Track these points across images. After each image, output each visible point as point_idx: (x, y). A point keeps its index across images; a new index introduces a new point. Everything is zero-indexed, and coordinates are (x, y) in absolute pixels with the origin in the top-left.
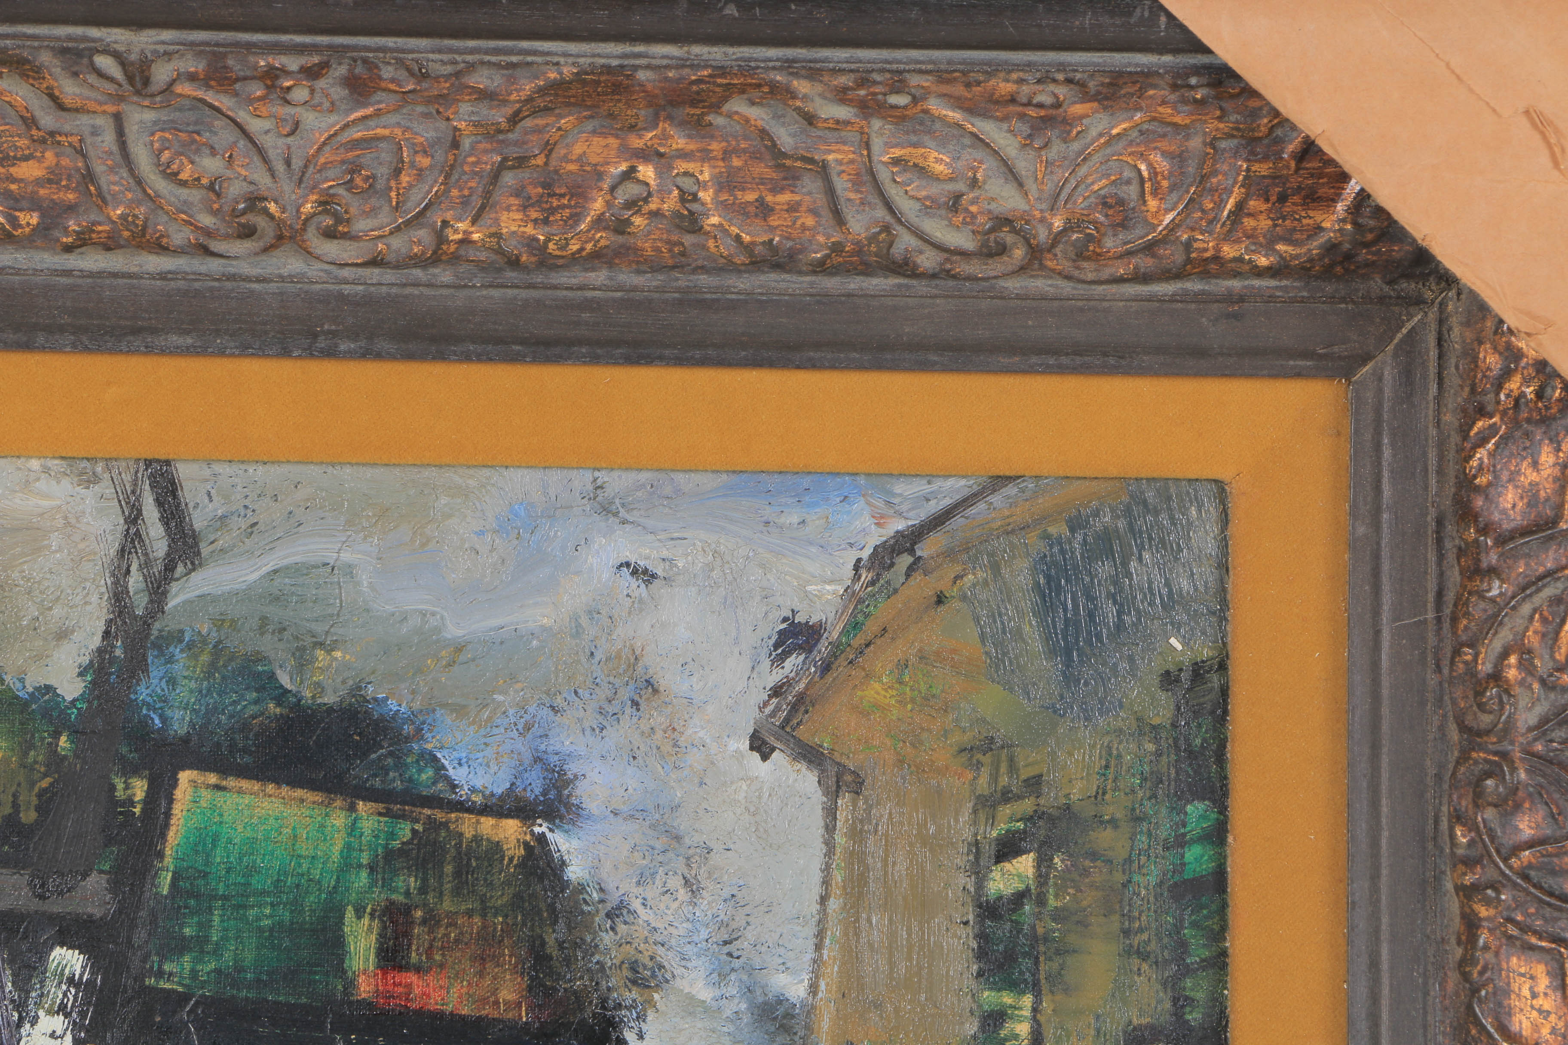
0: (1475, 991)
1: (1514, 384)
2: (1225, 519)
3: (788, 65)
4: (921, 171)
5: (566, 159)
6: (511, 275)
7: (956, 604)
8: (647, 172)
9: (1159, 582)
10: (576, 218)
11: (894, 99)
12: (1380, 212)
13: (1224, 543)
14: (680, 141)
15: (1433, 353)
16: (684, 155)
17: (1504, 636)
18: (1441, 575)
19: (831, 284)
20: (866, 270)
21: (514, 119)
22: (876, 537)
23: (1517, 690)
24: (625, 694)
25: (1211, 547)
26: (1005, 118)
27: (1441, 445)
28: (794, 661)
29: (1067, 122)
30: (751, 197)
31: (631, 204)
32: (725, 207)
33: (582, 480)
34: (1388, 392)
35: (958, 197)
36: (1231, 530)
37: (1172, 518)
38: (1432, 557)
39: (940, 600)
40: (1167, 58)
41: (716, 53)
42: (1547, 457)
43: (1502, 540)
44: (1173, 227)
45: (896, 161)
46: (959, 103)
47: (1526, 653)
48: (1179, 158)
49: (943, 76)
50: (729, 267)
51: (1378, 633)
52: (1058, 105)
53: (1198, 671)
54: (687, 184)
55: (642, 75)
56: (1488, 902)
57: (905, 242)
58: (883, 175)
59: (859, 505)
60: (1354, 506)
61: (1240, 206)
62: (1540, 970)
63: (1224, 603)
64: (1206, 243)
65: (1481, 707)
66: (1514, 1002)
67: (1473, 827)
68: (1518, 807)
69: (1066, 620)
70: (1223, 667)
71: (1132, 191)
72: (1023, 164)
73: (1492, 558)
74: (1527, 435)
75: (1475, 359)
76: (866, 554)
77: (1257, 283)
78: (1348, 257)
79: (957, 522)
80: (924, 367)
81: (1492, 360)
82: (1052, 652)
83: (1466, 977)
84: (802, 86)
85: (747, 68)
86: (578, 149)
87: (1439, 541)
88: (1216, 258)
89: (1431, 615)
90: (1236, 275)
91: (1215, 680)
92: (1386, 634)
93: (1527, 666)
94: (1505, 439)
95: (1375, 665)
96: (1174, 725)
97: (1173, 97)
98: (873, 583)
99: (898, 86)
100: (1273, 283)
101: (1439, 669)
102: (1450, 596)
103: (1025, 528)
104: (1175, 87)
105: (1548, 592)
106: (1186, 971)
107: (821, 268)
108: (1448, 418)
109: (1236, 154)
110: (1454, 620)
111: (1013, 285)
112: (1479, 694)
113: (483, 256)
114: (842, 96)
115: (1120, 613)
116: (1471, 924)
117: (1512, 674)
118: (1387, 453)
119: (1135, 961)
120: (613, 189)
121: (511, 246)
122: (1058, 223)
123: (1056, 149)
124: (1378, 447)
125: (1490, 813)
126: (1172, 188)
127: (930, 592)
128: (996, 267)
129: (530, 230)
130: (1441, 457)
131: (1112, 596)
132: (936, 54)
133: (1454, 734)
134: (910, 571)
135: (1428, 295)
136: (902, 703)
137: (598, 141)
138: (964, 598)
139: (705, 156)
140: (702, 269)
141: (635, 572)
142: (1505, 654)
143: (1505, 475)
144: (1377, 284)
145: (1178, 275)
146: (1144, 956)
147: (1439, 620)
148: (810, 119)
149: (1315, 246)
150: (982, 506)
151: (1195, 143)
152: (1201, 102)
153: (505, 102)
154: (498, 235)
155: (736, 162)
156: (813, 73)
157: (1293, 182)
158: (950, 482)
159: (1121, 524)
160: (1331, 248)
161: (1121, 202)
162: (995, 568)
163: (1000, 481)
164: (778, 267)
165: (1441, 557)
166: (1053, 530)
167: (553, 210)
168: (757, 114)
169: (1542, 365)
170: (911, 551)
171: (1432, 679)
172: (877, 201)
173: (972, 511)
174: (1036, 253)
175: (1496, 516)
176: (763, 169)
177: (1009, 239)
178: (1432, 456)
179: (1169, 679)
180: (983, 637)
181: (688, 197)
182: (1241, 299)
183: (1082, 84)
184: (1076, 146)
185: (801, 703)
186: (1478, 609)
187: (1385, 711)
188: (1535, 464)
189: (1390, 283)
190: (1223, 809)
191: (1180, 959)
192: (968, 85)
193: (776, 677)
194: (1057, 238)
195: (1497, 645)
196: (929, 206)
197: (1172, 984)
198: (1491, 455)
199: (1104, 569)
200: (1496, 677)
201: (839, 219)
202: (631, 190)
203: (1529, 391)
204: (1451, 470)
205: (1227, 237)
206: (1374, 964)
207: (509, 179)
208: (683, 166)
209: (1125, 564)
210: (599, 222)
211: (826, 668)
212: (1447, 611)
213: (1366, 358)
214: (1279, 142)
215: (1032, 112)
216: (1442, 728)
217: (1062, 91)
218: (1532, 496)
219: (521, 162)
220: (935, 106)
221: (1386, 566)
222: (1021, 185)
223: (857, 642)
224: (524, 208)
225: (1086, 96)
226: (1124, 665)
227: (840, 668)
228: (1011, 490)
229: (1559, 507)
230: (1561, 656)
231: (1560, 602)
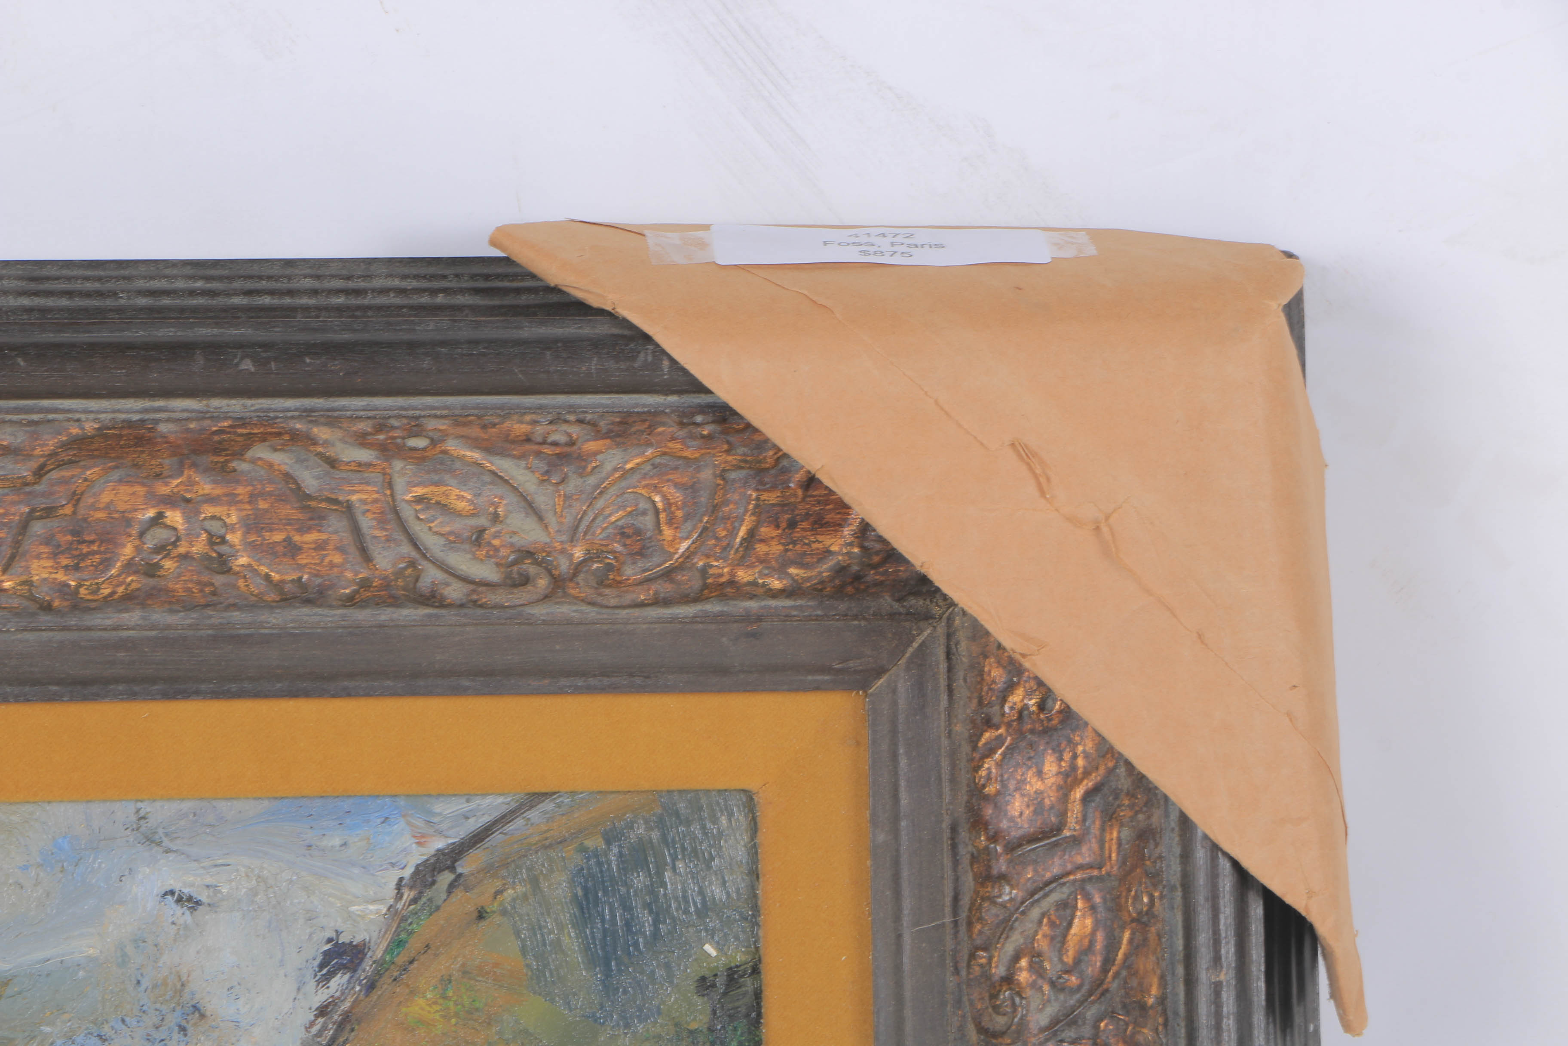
1: (1017, 698)
2: (754, 828)
3: (307, 414)
4: (444, 508)
5: (94, 507)
6: (45, 619)
7: (497, 919)
8: (175, 517)
9: (693, 888)
10: (107, 563)
11: (413, 442)
12: (881, 540)
13: (753, 851)
14: (206, 487)
15: (943, 666)
16: (211, 500)
17: (1015, 941)
18: (957, 879)
19: (362, 616)
20: (394, 602)
21: (40, 473)
22: (417, 856)
23: (1029, 993)
24: (173, 1020)
25: (741, 854)
26: (522, 456)
27: (953, 754)
28: (339, 981)
29: (582, 459)
30: (278, 537)
31: (160, 549)
32: (253, 547)
33: (125, 811)
34: (902, 704)
35: (481, 531)
36: (760, 838)
37: (703, 827)
38: (947, 862)
39: (481, 915)
40: (673, 399)
41: (236, 406)
42: (1050, 766)
43: (1012, 847)
44: (688, 555)
45: (419, 500)
46: (476, 444)
47: (1036, 956)
48: (692, 489)
49: (459, 420)
50: (258, 604)
51: (899, 937)
52: (572, 443)
53: (733, 975)
54: (215, 527)
55: (163, 428)
57: (431, 575)
58: (407, 512)
59: (400, 825)
60: (874, 815)
61: (752, 533)
63: (756, 908)
64: (721, 568)
65: (996, 1009)
69: (605, 931)
70: (756, 971)
71: (648, 521)
72: (542, 498)
73: (1001, 865)
74: (1031, 745)
75: (981, 673)
76: (408, 873)
77: (773, 603)
78: (858, 578)
79: (496, 838)
80: (457, 691)
81: (997, 674)
82: (591, 962)
84: (322, 433)
85: (265, 419)
86: (105, 498)
87: (954, 847)
88: (732, 583)
89: (948, 920)
90: (752, 597)
91: (749, 984)
92: (907, 939)
93: (1036, 968)
94: (1011, 749)
95: (898, 968)
96: (711, 1030)
97: (682, 433)
98: (415, 901)
99: (416, 428)
100: (789, 603)
101: (957, 971)
102: (965, 901)
103: (563, 841)
104: (682, 425)
105: (1055, 897)
107: (350, 601)
108: (958, 728)
109: (745, 484)
110: (970, 924)
111: (540, 611)
112: (994, 996)
113: (15, 602)
114: (362, 440)
115: (656, 923)
117: (1023, 977)
118: (903, 762)
120: (142, 534)
121: (43, 594)
122: (578, 553)
123: (574, 484)
124: (894, 757)
126: (687, 517)
127: (470, 908)
128: (521, 596)
129: (61, 576)
130: (953, 766)
131: (648, 906)
132: (450, 400)
133: (973, 1035)
134: (452, 886)
135: (936, 611)
136: (446, 1017)
137: (124, 490)
138: (504, 913)
139: (232, 500)
140: (234, 606)
141: (179, 900)
142: (1016, 958)
143: (1012, 785)
144: (887, 602)
145: (697, 599)
147: (956, 923)
148: (332, 463)
149: (825, 569)
150: (519, 822)
151: (706, 475)
152: (709, 437)
153: (29, 457)
154: (28, 583)
155: (263, 505)
156: (332, 420)
157: (801, 509)
158: (488, 800)
159: (655, 835)
160: (841, 570)
161: (638, 532)
162: (534, 882)
163: (535, 798)
164: (308, 602)
165: (956, 863)
166: (589, 843)
167: (83, 557)
168: (281, 460)
169: (1040, 683)
170: (452, 868)
171: (951, 981)
172: (399, 536)
173: (510, 827)
174: (558, 583)
175: (1004, 824)
176: (289, 511)
177: (532, 570)
178: (945, 764)
179: (704, 985)
180: (524, 951)
181: (216, 540)
182: (759, 619)
183: (593, 424)
184: (592, 480)
185: (346, 1022)
186: (991, 914)
187: (908, 1013)
188: (1040, 774)
189: (900, 600)
192: (484, 427)
193: (321, 997)
194: (578, 569)
195: (1009, 948)
196: (453, 541)
198: (999, 765)
199: (639, 880)
200: (1009, 980)
201: (366, 556)
202: (159, 535)
203: (1032, 702)
204: (964, 777)
205: (741, 562)
207: (38, 528)
208: (209, 510)
209: (660, 874)
210: (129, 567)
211: (371, 986)
212: (964, 915)
213: (880, 672)
214: (784, 471)
215: (548, 450)
216: (961, 1028)
217: (575, 431)
218: (1037, 804)
219: (49, 512)
220: (453, 446)
221: (905, 873)
222: (541, 519)
223: (401, 960)
224: (54, 555)
225: (599, 435)
226: (660, 973)
227: (385, 985)
228: (548, 806)
229: (1063, 815)
230: (1069, 958)
231: (1067, 907)
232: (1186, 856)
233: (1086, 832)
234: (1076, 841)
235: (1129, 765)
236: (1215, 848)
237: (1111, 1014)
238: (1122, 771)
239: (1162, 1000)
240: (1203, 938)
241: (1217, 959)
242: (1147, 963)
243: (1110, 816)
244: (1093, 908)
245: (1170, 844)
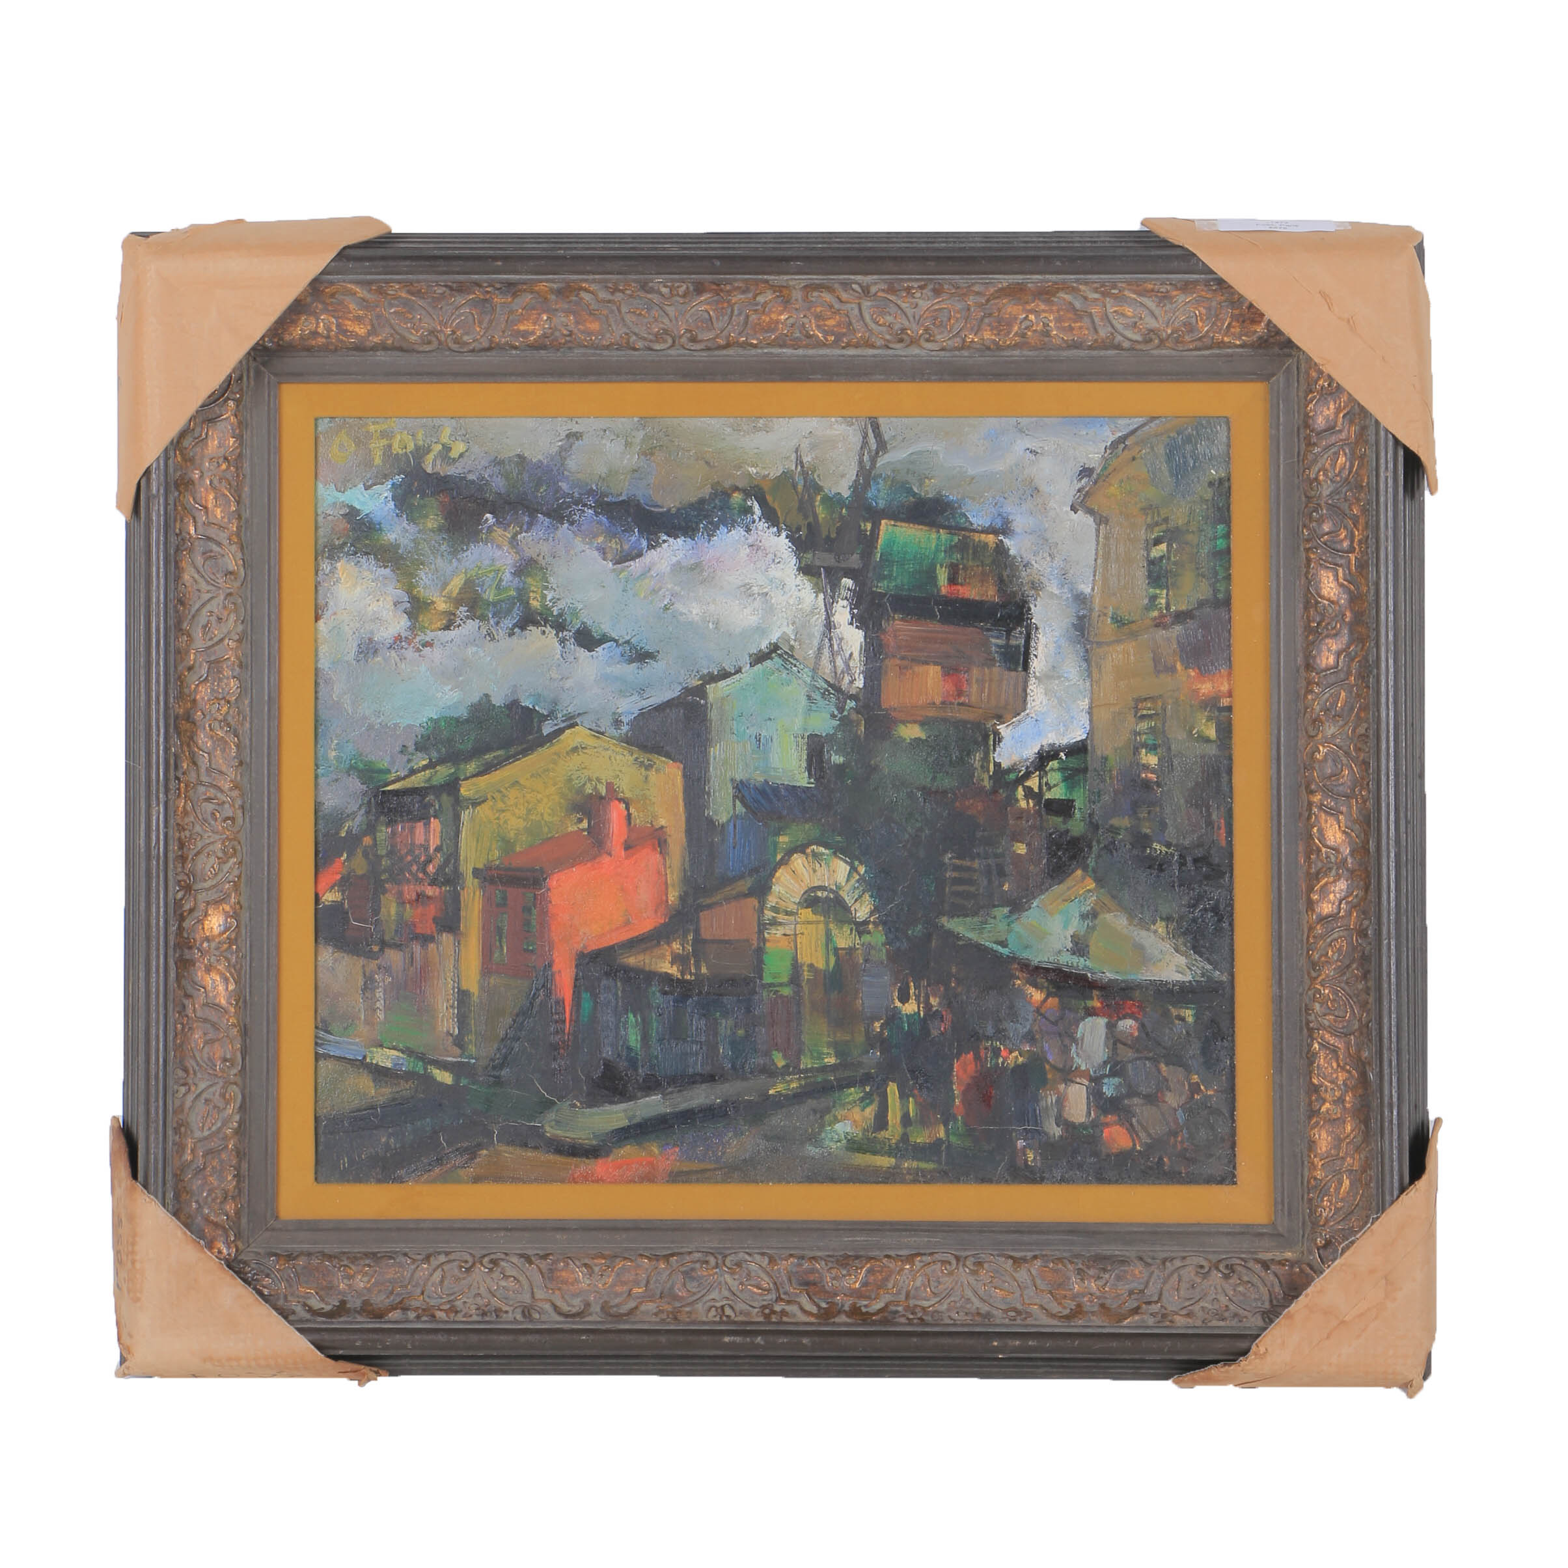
0: (1310, 582)
1: (1321, 382)
2: (1229, 429)
3: (1077, 281)
4: (1123, 315)
5: (1005, 314)
6: (988, 353)
7: (1139, 460)
8: (1032, 317)
9: (1207, 451)
10: (1009, 333)
11: (1113, 291)
12: (1275, 326)
14: (1043, 307)
15: (1296, 372)
16: (1044, 311)
17: (1319, 465)
18: (1299, 446)
19: (1095, 353)
20: (1106, 348)
21: (988, 301)
22: (1112, 438)
23: (1323, 483)
25: (1224, 439)
26: (1151, 297)
27: (1299, 404)
28: (1084, 481)
29: (1171, 298)
30: (1067, 325)
31: (1027, 328)
32: (1058, 328)
33: (1013, 421)
34: (1281, 385)
35: (1136, 323)
36: (1232, 432)
37: (1211, 430)
38: (1296, 440)
39: (1134, 459)
40: (1203, 276)
41: (1054, 277)
42: (1332, 406)
43: (1318, 434)
44: (1207, 332)
45: (1115, 312)
46: (1135, 292)
47: (1325, 471)
48: (1209, 309)
49: (1129, 283)
50: (1060, 348)
51: (1279, 466)
52: (1168, 292)
53: (1221, 481)
54: (1045, 321)
55: (1029, 285)
56: (1314, 553)
57: (1119, 338)
58: (1111, 316)
60: (1271, 424)
61: (1229, 324)
62: (1330, 575)
63: (1229, 458)
64: (1218, 337)
65: (1312, 489)
66: (1322, 585)
67: (1309, 529)
68: (1323, 521)
69: (1176, 465)
70: (1229, 479)
71: (1194, 320)
72: (1157, 312)
73: (1314, 440)
74: (1325, 399)
75: (1309, 374)
76: (1108, 444)
77: (1237, 350)
78: (1266, 341)
79: (1139, 432)
80: (1126, 380)
81: (1314, 374)
82: (1172, 475)
83: (1307, 578)
84: (1082, 287)
85: (1064, 282)
86: (1009, 310)
87: (1298, 436)
88: (1222, 342)
89: (1296, 459)
90: (1229, 347)
91: (1226, 484)
92: (1282, 466)
93: (1325, 475)
94: (1319, 400)
95: (1278, 477)
96: (1213, 499)
97: (1205, 289)
98: (1111, 454)
99: (1114, 287)
100: (1241, 350)
101: (1298, 477)
102: (1302, 453)
103: (1162, 434)
104: (1206, 286)
105: (1333, 450)
106: (1218, 581)
107: (1090, 348)
108: (1300, 394)
109: (1227, 307)
110: (1303, 461)
111: (1155, 352)
112: (1311, 484)
113: (978, 346)
114: (1096, 290)
115: (1194, 462)
116: (1309, 560)
117: (1321, 478)
118: (1281, 406)
119: (1200, 578)
120: (1021, 323)
121: (987, 343)
122: (1169, 331)
123: (1168, 307)
124: (1279, 404)
125: (1314, 524)
126: (1207, 319)
127: (1130, 456)
128: (1149, 346)
129: (993, 337)
130: (1299, 407)
131: (1192, 456)
132: (1127, 276)
133: (1303, 499)
134: (1123, 449)
135: (1293, 353)
136: (1121, 493)
137: (1015, 307)
138: (1142, 458)
139: (1051, 311)
140: (1050, 349)
142: (1319, 471)
143: (1318, 412)
144: (1276, 350)
145: (1210, 348)
146: (1204, 576)
147: (1298, 461)
148: (1086, 298)
149: (1255, 338)
150: (1147, 427)
151: (1214, 304)
152: (1215, 290)
153: (985, 295)
154: (983, 339)
155: (1062, 313)
156: (1086, 283)
157: (1247, 316)
158: (1136, 419)
159: (1194, 432)
160: (1260, 338)
161: (1190, 324)
162: (1152, 448)
163: (1153, 419)
164: (1077, 348)
165: (1299, 440)
166: (1172, 435)
167: (1001, 331)
168: (1068, 297)
169: (1329, 376)
170: (1124, 443)
171: (1296, 481)
172: (1108, 325)
173: (1144, 429)
174: (1162, 341)
175: (1316, 426)
176: (1071, 315)
177: (1153, 337)
178: (1296, 407)
179: (1211, 484)
180: (1148, 471)
181: (1046, 325)
182: (1232, 356)
183: (1175, 285)
184: (1174, 305)
185: (1087, 494)
186: (1311, 457)
187: (1281, 492)
188: (1328, 409)
189: (1281, 349)
190: (1229, 527)
191: (1216, 578)
192: (1138, 286)
193: (1079, 485)
194: (1169, 336)
195: (1317, 468)
196: (1126, 326)
197: (1213, 585)
198: (1314, 406)
199: (1188, 447)
200: (1316, 479)
201: (1096, 331)
202: (1027, 323)
203: (1326, 384)
204: (1302, 411)
205: (1226, 334)
206: (1278, 576)
207: (986, 320)
208: (1044, 315)
209: (1196, 445)
210: (1016, 334)
211: (1096, 482)
212: (1301, 458)
213: (1273, 375)
214: (1242, 303)
215: (1159, 294)
216: (1300, 497)
217: (1169, 288)
218: (1327, 418)
219: (990, 315)
220: (1126, 293)
221: (1281, 444)
222: (1156, 318)
223: (1106, 473)
224: (991, 330)
225: (1177, 289)
226: (1196, 479)
227: (1100, 483)
228: (1157, 422)
229: (1336, 423)
230: (1337, 471)
231: (1337, 454)
232: (1377, 434)
233: (1344, 428)
234: (1340, 431)
235: (1359, 404)
236: (1387, 431)
237: (1351, 490)
238: (1356, 407)
239: (1368, 483)
240: (1382, 461)
241: (1387, 468)
242: (1363, 472)
243: (1351, 422)
244: (1345, 454)
245: (1372, 430)
